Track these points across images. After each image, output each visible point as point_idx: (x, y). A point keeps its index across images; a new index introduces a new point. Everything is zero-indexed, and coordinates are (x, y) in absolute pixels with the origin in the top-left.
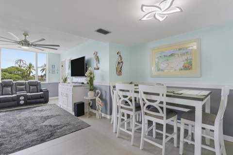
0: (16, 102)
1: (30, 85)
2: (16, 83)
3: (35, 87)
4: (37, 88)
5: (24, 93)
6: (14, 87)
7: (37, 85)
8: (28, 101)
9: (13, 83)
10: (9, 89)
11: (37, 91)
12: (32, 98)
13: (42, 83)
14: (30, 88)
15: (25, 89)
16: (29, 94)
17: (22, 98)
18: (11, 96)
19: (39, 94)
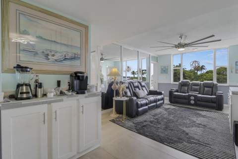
0: (187, 101)
1: (205, 87)
2: (192, 83)
3: (210, 89)
4: (212, 90)
5: (196, 93)
6: (190, 87)
7: (212, 87)
8: (198, 102)
9: (189, 83)
10: (186, 88)
12: (202, 99)
13: (219, 84)
14: (204, 89)
15: (199, 90)
16: (200, 95)
17: (192, 98)
18: (184, 94)
19: (210, 98)
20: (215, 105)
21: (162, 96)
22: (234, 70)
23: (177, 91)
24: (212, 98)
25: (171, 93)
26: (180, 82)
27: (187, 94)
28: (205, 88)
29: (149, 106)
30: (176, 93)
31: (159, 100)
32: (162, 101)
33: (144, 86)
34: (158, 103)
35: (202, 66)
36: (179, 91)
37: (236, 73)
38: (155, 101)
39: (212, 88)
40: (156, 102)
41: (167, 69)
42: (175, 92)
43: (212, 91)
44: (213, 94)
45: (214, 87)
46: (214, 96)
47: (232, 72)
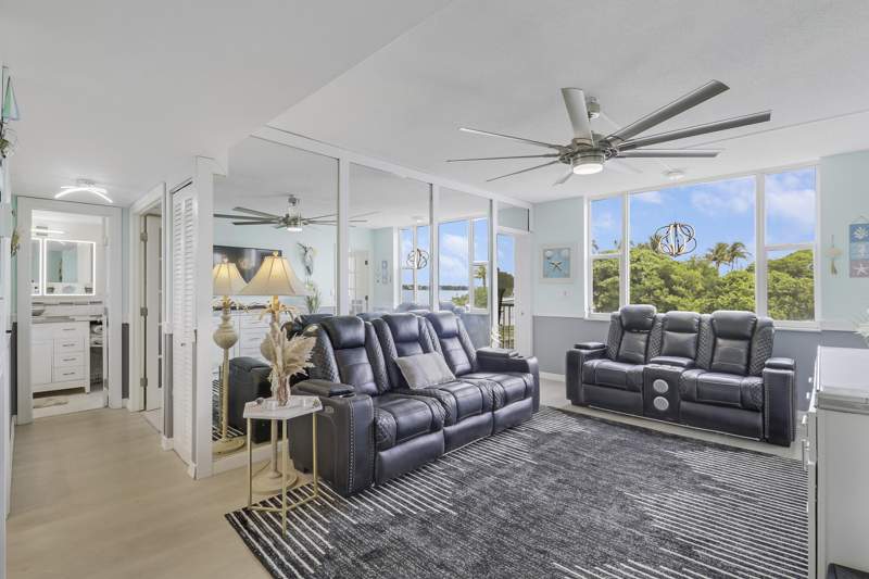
0: (639, 396)
1: (717, 335)
2: (664, 320)
3: (741, 346)
4: (750, 350)
5: (676, 366)
6: (656, 333)
7: (749, 334)
8: (685, 405)
9: (655, 319)
10: (641, 340)
11: (748, 364)
12: (700, 393)
13: (779, 325)
14: (715, 344)
15: (691, 348)
16: (693, 374)
17: (661, 386)
18: (627, 368)
19: (739, 387)
20: (757, 419)
21: (529, 378)
22: (843, 265)
23: (603, 353)
24: (746, 387)
25: (573, 362)
26: (618, 313)
27: (640, 368)
28: (720, 341)
29: (450, 429)
30: (596, 363)
31: (507, 399)
32: (528, 401)
33: (456, 335)
34: (503, 412)
35: (734, 247)
36: (613, 350)
37: (853, 274)
38: (486, 405)
39: (749, 339)
40: (494, 409)
41: (568, 259)
42: (591, 356)
43: (749, 357)
44: (753, 369)
45: (758, 336)
46: (756, 381)
47: (834, 271)
